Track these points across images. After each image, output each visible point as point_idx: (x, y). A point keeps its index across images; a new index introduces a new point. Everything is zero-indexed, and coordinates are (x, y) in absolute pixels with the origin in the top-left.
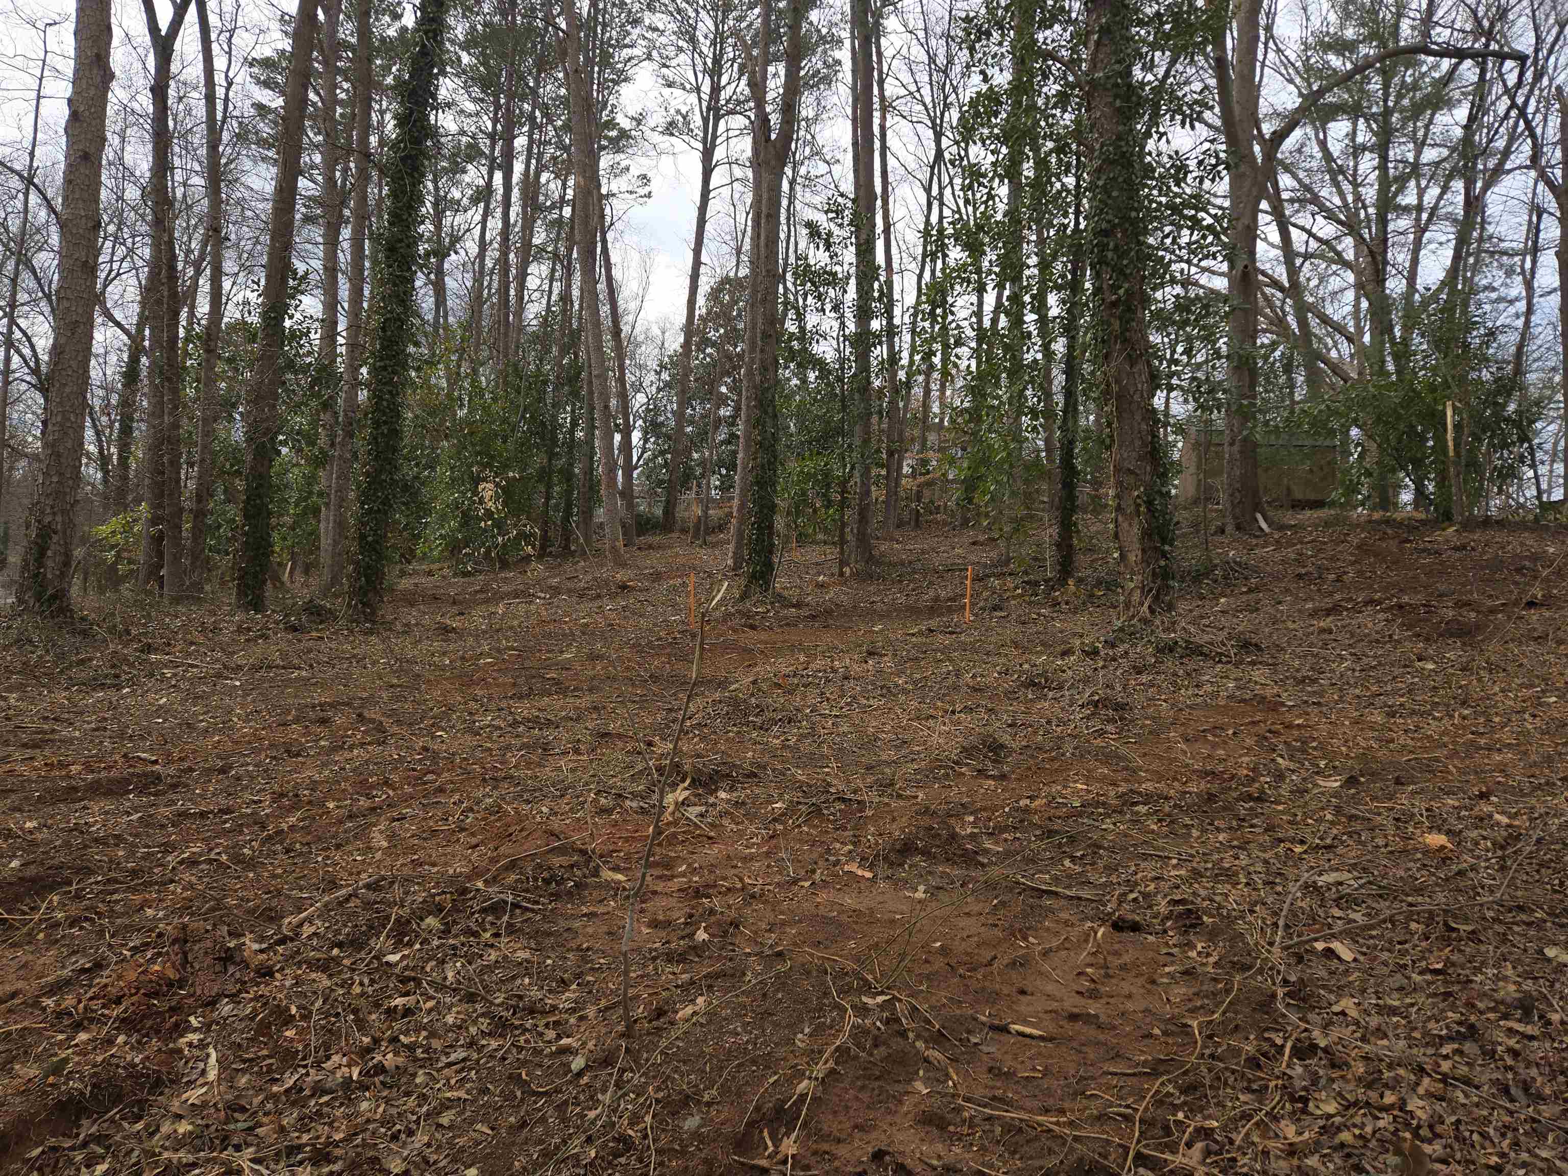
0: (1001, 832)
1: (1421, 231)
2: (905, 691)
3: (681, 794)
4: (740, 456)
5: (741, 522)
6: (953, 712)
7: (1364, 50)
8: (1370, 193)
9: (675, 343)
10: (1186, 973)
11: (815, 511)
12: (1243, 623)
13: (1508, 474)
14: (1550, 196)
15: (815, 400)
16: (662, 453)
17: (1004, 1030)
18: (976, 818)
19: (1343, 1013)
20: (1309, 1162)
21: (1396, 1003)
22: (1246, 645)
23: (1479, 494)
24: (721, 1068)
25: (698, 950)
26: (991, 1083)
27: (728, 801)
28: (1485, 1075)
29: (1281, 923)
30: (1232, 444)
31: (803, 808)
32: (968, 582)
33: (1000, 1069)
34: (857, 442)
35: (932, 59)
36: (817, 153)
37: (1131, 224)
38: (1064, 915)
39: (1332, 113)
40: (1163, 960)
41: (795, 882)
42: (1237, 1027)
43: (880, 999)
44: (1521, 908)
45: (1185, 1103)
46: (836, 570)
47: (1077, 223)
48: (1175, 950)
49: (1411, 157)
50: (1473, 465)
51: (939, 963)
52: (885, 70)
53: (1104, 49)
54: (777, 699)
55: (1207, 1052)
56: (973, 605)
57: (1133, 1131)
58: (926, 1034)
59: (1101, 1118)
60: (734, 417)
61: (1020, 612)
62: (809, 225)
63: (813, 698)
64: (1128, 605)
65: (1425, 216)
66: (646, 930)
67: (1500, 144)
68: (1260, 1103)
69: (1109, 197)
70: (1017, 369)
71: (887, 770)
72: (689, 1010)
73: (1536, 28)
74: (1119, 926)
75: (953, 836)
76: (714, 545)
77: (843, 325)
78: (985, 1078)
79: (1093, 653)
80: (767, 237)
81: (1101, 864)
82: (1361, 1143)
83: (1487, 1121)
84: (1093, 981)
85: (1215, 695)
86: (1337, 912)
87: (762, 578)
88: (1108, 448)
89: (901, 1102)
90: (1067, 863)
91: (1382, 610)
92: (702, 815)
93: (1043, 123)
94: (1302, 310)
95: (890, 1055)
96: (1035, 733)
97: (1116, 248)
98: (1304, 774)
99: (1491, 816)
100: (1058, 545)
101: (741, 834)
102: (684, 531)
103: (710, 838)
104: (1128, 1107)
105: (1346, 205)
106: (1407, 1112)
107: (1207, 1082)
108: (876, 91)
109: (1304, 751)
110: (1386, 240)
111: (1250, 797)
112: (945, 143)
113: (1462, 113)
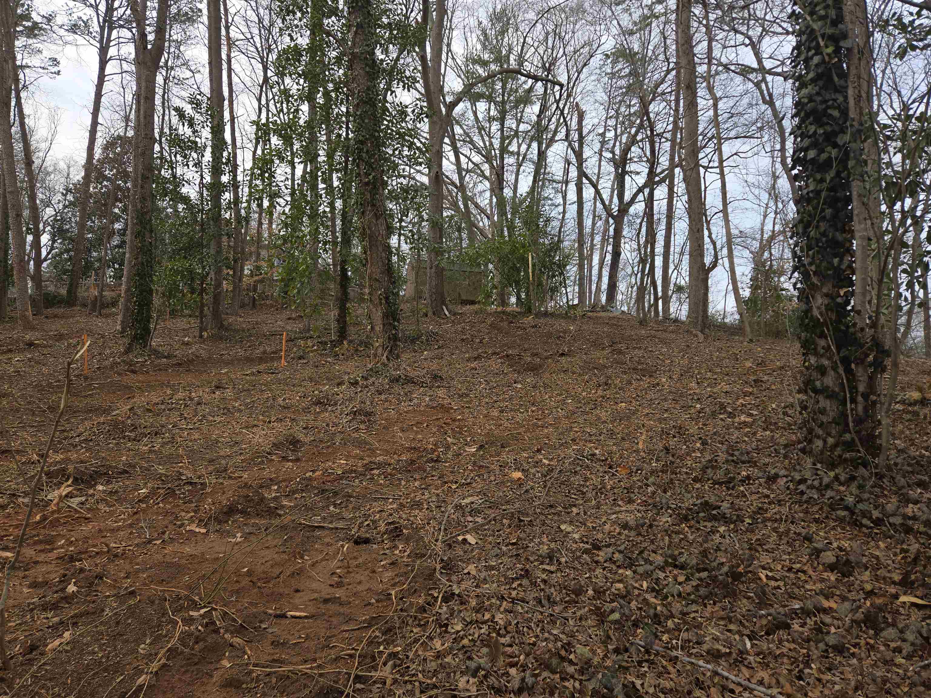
0: (293, 494)
1: (520, 165)
2: (240, 411)
3: (64, 490)
4: (127, 255)
5: (128, 300)
6: (270, 422)
7: (493, 67)
8: (496, 143)
9: (78, 175)
10: (392, 564)
11: (183, 295)
12: (434, 366)
13: (554, 290)
14: (573, 156)
15: (183, 222)
16: (67, 251)
17: (284, 616)
18: (279, 487)
19: (469, 573)
20: (446, 660)
21: (494, 564)
22: (435, 377)
23: (543, 301)
24: (80, 680)
25: (68, 599)
26: (272, 651)
27: (104, 491)
28: (531, 595)
29: (442, 528)
30: (431, 268)
31: (161, 491)
32: (284, 342)
33: (278, 642)
34: (212, 252)
35: (260, 21)
36: (185, 64)
37: (376, 140)
38: (327, 540)
39: (478, 97)
40: (380, 558)
41: (150, 542)
42: (415, 591)
43: (202, 611)
44: (551, 506)
45: (385, 640)
46: (197, 334)
47: (347, 134)
48: (387, 551)
49: (514, 126)
50: (540, 284)
51: (245, 582)
52: (230, 21)
53: (358, 36)
54: (148, 420)
55: (399, 608)
56: (287, 356)
57: (354, 663)
58: (232, 628)
59: (337, 659)
60: (125, 230)
61: (315, 360)
62: (177, 109)
63: (174, 417)
64: (375, 355)
65: (521, 158)
66: (25, 590)
67: (552, 127)
68: (424, 631)
69: (363, 122)
70: (314, 216)
71: (223, 462)
72: (57, 643)
73: (568, 72)
74: (358, 542)
75: (262, 499)
76: (107, 316)
77: (202, 177)
78: (269, 649)
79: (355, 383)
80: (145, 112)
81: (351, 506)
82: (472, 644)
83: (530, 620)
84: (340, 577)
85: (419, 405)
86: (470, 519)
87: (141, 338)
88: (364, 265)
89: (212, 676)
90: (332, 508)
91: (500, 358)
92: (82, 503)
93: (327, 73)
94: (466, 199)
95: (206, 647)
96: (319, 432)
97: (367, 151)
98: (460, 446)
99: (541, 461)
100: (338, 321)
101: (111, 513)
102: (85, 305)
103: (86, 519)
104: (353, 649)
105: (486, 147)
106: (494, 622)
107: (397, 626)
108: (223, 32)
109: (461, 433)
110: (503, 168)
111: (432, 460)
112: (270, 74)
113: (536, 108)
